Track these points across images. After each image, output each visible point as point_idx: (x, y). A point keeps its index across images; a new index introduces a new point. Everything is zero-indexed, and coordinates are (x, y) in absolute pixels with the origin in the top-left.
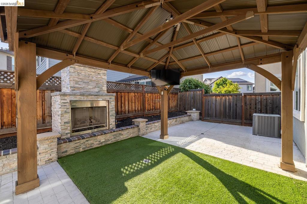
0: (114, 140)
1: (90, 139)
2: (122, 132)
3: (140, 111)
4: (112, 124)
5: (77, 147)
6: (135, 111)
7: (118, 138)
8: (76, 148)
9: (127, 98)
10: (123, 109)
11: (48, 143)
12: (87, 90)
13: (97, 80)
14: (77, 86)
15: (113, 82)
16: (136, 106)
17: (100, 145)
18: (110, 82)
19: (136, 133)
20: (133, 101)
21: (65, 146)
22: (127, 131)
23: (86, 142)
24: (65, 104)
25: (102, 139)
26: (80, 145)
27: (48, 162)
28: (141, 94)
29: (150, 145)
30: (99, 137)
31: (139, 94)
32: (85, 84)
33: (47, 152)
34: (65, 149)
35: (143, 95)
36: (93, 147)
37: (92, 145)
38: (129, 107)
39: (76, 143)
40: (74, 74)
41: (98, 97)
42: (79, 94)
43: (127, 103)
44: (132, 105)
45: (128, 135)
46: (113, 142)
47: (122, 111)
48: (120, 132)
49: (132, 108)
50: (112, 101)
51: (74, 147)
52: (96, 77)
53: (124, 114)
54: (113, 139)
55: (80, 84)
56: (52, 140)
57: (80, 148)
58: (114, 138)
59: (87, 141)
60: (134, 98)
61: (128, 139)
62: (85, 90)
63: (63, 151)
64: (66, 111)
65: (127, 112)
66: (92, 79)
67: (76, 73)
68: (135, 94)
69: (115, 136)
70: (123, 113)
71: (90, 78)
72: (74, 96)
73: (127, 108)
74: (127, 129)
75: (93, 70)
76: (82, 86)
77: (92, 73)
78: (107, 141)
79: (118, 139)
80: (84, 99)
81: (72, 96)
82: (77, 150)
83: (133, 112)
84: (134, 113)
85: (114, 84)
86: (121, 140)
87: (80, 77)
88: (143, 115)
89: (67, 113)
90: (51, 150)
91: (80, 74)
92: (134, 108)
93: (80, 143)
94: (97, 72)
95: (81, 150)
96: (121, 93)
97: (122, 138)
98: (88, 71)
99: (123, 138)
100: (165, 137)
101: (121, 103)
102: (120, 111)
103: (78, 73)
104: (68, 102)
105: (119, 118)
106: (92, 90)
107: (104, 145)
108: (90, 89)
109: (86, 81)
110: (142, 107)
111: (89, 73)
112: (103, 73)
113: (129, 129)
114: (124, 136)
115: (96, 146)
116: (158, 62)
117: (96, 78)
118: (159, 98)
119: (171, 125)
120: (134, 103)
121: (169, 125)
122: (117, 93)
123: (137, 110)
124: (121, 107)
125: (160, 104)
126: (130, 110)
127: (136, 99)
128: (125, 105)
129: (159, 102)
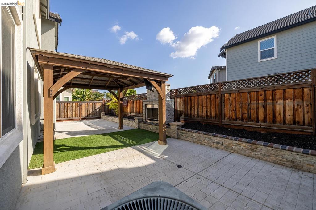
6: (207, 116)
9: (196, 102)
16: (208, 111)
20: (205, 105)
21: (141, 124)
25: (151, 127)
26: (145, 126)
28: (217, 95)
30: (150, 125)
31: (213, 96)
32: (151, 95)
34: (141, 126)
38: (198, 111)
41: (153, 102)
43: (196, 107)
44: (202, 109)
47: (192, 115)
49: (203, 113)
53: (193, 117)
60: (205, 101)
62: (151, 99)
65: (196, 116)
72: (146, 102)
73: (196, 111)
76: (150, 97)
83: (204, 117)
84: (206, 119)
88: (219, 124)
92: (205, 113)
95: (144, 129)
96: (191, 97)
101: (191, 107)
102: (189, 114)
110: (218, 113)
118: (265, 100)
119: (230, 149)
120: (206, 107)
121: (225, 147)
122: (187, 97)
123: (210, 116)
124: (191, 111)
125: (268, 112)
126: (200, 115)
127: (208, 103)
128: (194, 109)
129: (264, 107)
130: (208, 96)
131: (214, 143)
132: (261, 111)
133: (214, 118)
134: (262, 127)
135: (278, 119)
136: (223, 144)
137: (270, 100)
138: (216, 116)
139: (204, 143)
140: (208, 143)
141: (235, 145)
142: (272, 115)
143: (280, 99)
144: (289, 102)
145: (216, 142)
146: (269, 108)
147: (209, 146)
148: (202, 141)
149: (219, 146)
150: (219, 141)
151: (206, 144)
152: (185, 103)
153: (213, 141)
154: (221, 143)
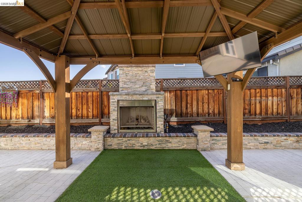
0: (158, 147)
1: (132, 139)
2: (171, 140)
3: (218, 115)
4: (159, 127)
5: (120, 144)
6: (209, 114)
7: (164, 145)
8: (118, 144)
9: (195, 97)
10: (189, 110)
11: (97, 134)
12: (135, 90)
13: (144, 79)
14: (125, 86)
15: (175, 79)
16: (210, 108)
17: (142, 148)
18: (172, 79)
19: (193, 145)
20: (206, 101)
21: (110, 140)
22: (178, 139)
23: (128, 142)
24: (114, 103)
25: (144, 141)
26: (123, 142)
27: (96, 150)
28: (220, 90)
29: (193, 169)
30: (141, 139)
31: (216, 91)
32: (132, 84)
33: (96, 142)
34: (110, 143)
35: (223, 92)
36: (134, 148)
37: (134, 146)
38: (198, 109)
39: (119, 140)
40: (123, 75)
41: (143, 96)
42: (125, 94)
43: (195, 103)
44: (203, 106)
45: (179, 144)
46: (157, 148)
47: (188, 113)
48: (167, 139)
49: (203, 111)
50: (159, 100)
51: (118, 143)
52: (144, 75)
53: (190, 117)
54: (157, 145)
55: (128, 84)
56: (99, 132)
57: (122, 145)
58: (159, 144)
59: (129, 140)
60: (206, 96)
61: (179, 150)
62: (132, 90)
63: (109, 144)
64: (114, 109)
65: (195, 115)
66: (139, 78)
67: (125, 74)
68: (208, 91)
69: (160, 142)
70: (189, 115)
71: (137, 77)
72: (121, 96)
73: (195, 109)
74: (177, 136)
75: (140, 69)
76: (130, 86)
77: (139, 72)
78: (150, 146)
79: (164, 147)
80: (129, 98)
81: (118, 96)
82: (120, 147)
83: (205, 115)
84: (207, 117)
85: (177, 80)
86: (168, 149)
87: (128, 78)
88: (223, 121)
89: (115, 111)
90: (98, 141)
91: (128, 75)
92: (206, 110)
93: (122, 141)
94: (144, 70)
95: (123, 148)
96: (186, 90)
97: (169, 146)
98: (135, 71)
99: (172, 147)
100: (234, 166)
101: (187, 103)
102: (184, 112)
103: (126, 74)
104: (115, 102)
105: (182, 121)
106: (139, 89)
107: (146, 149)
108: (137, 88)
109: (133, 81)
110: (221, 109)
111: (137, 72)
112: (151, 70)
113: (182, 138)
114: (174, 145)
115: (138, 148)
116: (205, 35)
117: (144, 77)
118: (261, 97)
119: (278, 146)
120: (207, 104)
121: (274, 145)
122: (181, 91)
123: (212, 113)
124: (187, 108)
125: (262, 107)
126: (199, 113)
127: (210, 98)
128: (192, 105)
129: (260, 103)
130: (210, 91)
131: (262, 143)
132: (258, 106)
133: (216, 115)
134: (260, 119)
135: (269, 112)
136: (271, 143)
137: (264, 96)
138: (219, 113)
139: (250, 147)
140: (254, 146)
141: (283, 141)
142: (265, 109)
143: (270, 96)
144: (275, 98)
145: (263, 142)
146: (263, 103)
147: (256, 149)
148: (247, 145)
149: (268, 146)
150: (267, 140)
151: (252, 147)
152: (178, 99)
153: (261, 142)
154: (270, 141)
